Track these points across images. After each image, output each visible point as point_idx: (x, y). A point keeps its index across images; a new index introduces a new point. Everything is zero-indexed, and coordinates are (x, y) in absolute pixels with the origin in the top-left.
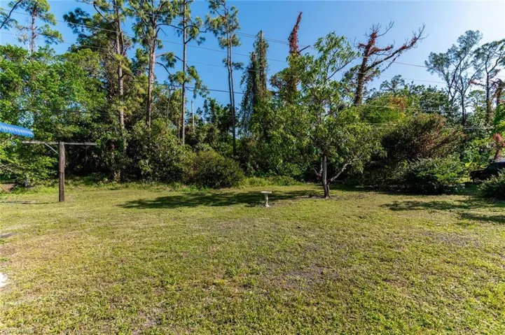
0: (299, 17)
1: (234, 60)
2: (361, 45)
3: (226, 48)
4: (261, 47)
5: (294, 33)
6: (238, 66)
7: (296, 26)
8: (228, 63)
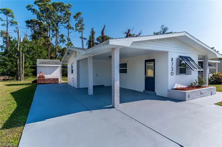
0: (105, 26)
1: (84, 37)
2: (126, 33)
3: (81, 32)
4: (93, 33)
5: (103, 31)
6: (85, 39)
7: (104, 29)
8: (81, 38)
